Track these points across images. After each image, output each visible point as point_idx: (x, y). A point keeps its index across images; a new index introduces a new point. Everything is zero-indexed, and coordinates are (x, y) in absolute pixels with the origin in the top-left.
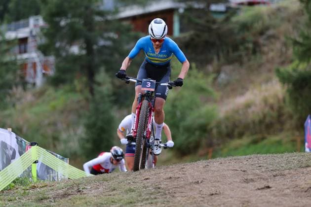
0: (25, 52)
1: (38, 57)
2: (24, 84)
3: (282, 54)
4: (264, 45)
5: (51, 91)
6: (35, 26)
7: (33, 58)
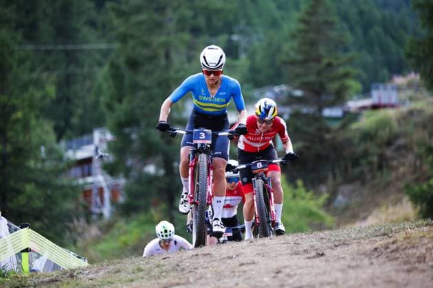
0: (89, 174)
1: (106, 180)
2: (88, 215)
3: (415, 169)
6: (101, 141)
7: (99, 182)
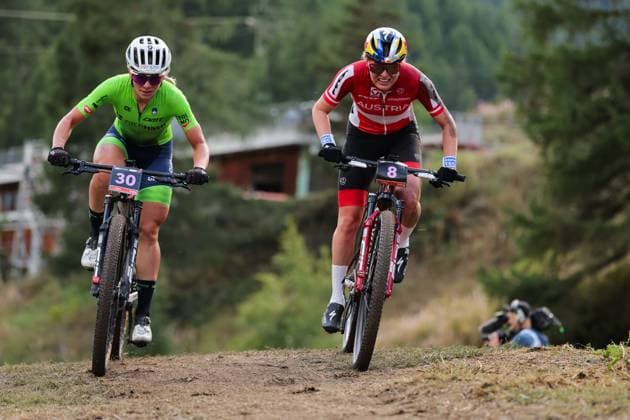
0: (13, 208)
1: (36, 219)
2: (5, 269)
3: (498, 245)
4: (465, 226)
5: (54, 285)
6: (34, 160)
7: (26, 221)
